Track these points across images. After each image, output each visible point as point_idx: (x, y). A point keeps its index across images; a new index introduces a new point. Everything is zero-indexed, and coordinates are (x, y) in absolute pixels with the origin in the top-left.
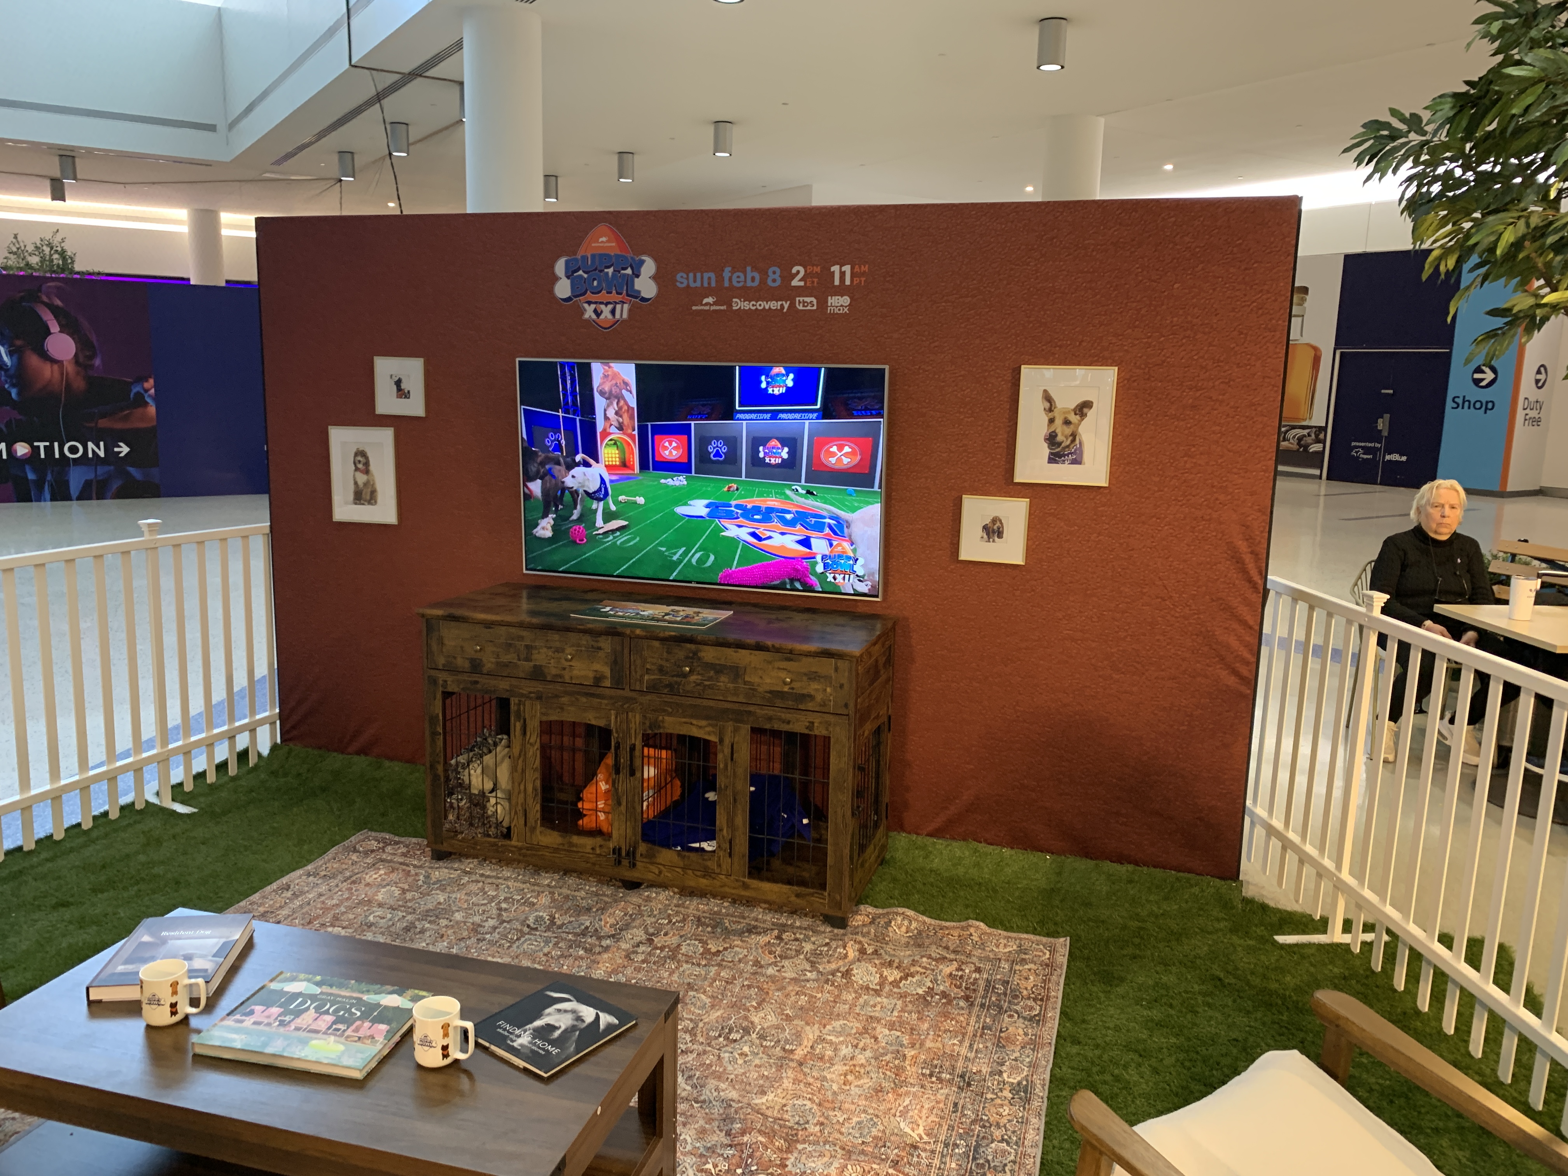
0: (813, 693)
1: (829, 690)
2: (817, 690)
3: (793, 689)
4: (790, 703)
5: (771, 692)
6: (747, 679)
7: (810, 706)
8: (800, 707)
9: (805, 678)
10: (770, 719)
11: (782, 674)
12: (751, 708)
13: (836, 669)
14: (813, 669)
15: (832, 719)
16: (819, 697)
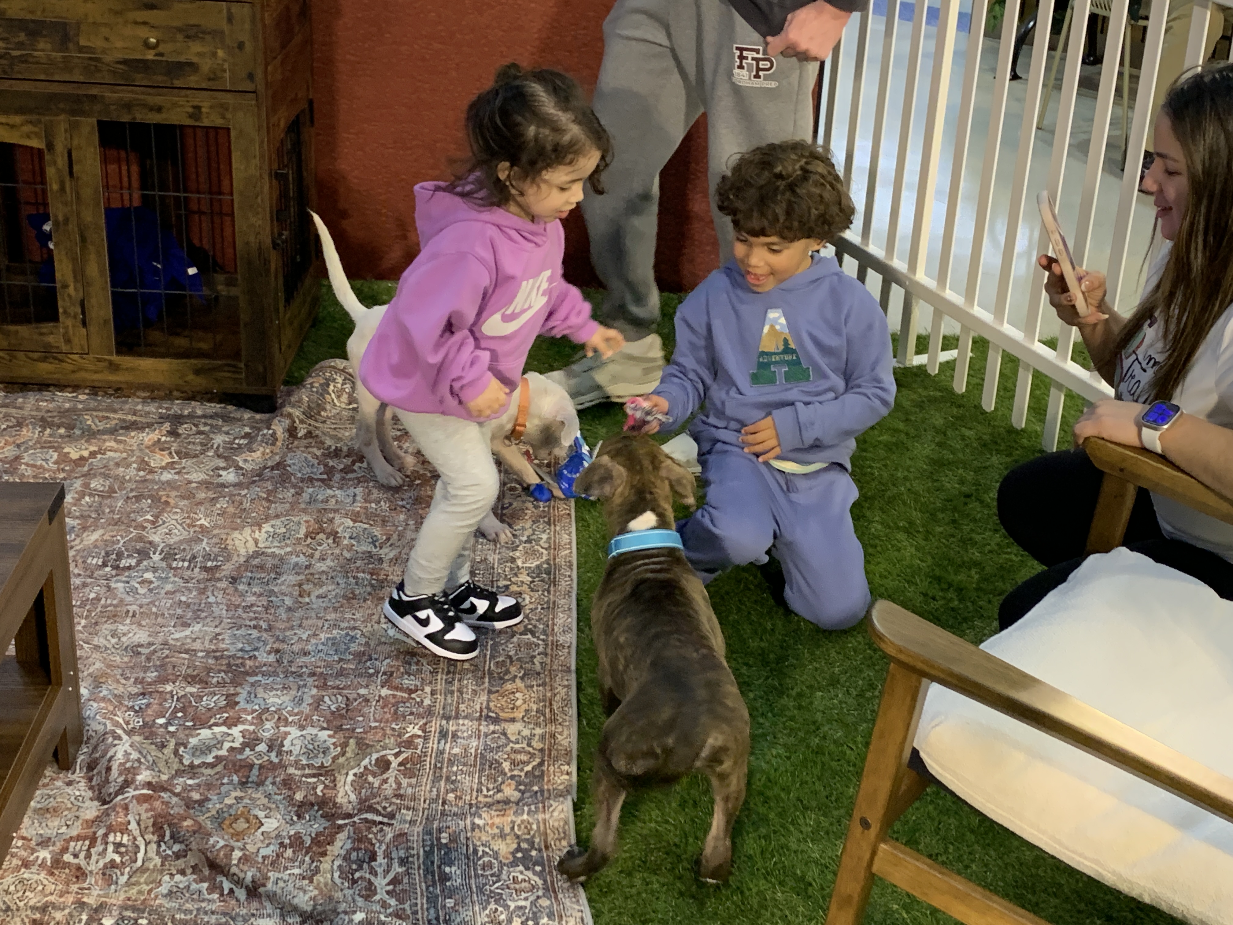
0: (195, 60)
1: (220, 53)
2: (199, 54)
3: (161, 55)
4: (160, 78)
5: (125, 62)
6: (83, 42)
7: (193, 80)
8: (177, 83)
9: (180, 37)
10: (128, 106)
11: (142, 32)
12: (94, 91)
13: (230, 19)
14: (192, 22)
15: (229, 99)
16: (206, 66)
